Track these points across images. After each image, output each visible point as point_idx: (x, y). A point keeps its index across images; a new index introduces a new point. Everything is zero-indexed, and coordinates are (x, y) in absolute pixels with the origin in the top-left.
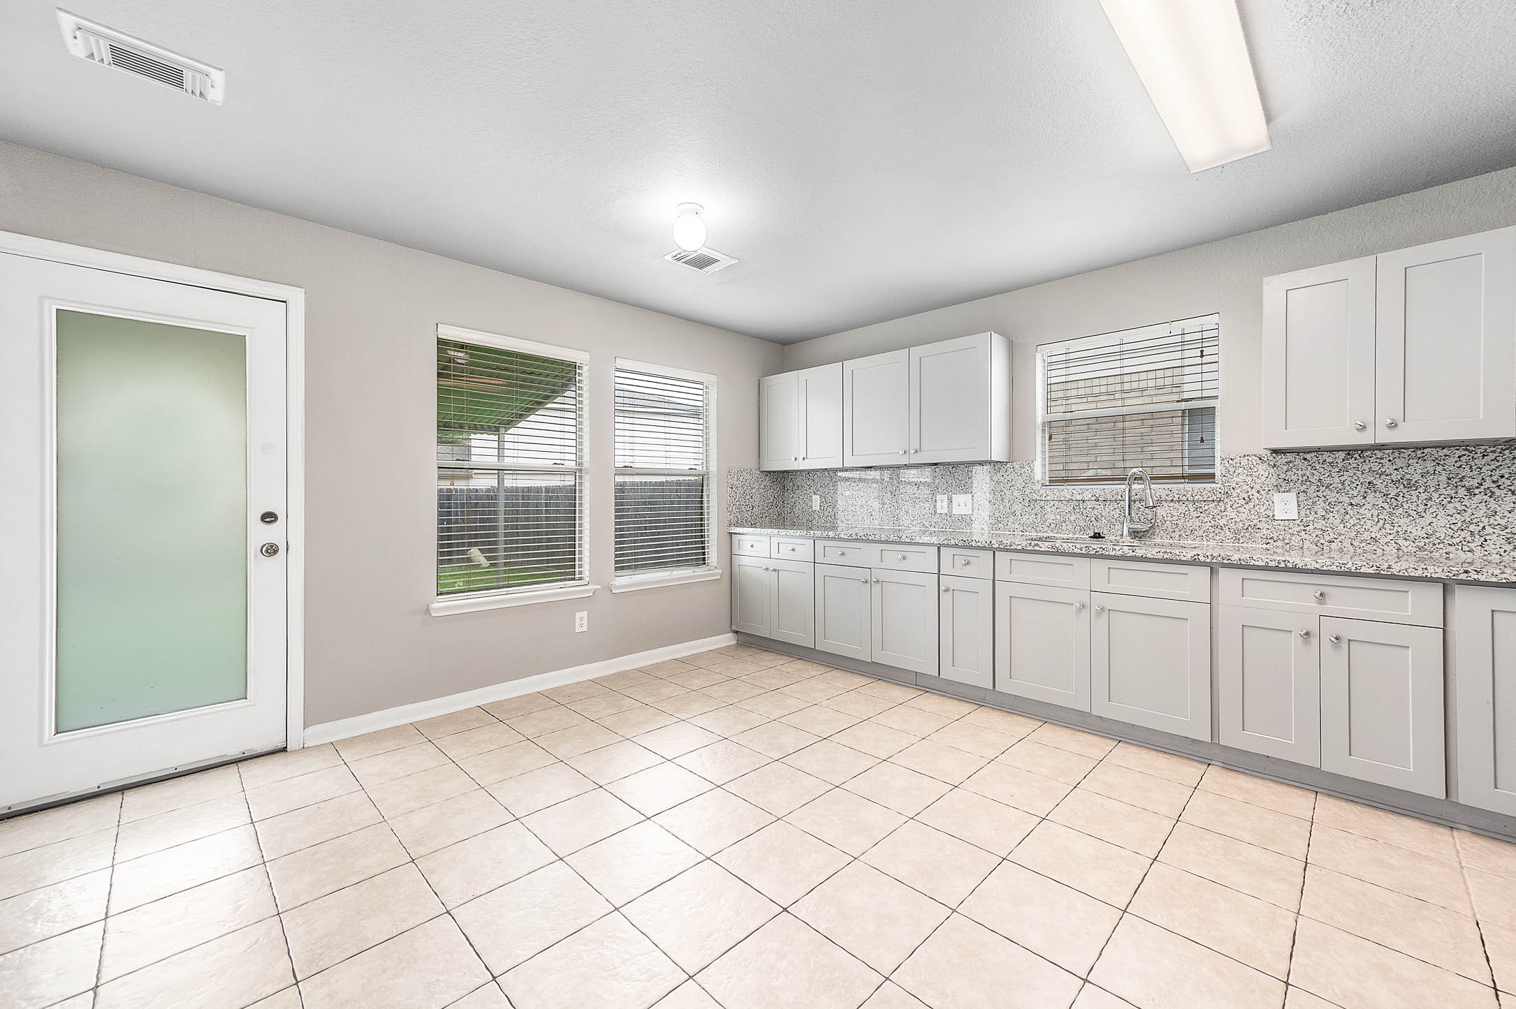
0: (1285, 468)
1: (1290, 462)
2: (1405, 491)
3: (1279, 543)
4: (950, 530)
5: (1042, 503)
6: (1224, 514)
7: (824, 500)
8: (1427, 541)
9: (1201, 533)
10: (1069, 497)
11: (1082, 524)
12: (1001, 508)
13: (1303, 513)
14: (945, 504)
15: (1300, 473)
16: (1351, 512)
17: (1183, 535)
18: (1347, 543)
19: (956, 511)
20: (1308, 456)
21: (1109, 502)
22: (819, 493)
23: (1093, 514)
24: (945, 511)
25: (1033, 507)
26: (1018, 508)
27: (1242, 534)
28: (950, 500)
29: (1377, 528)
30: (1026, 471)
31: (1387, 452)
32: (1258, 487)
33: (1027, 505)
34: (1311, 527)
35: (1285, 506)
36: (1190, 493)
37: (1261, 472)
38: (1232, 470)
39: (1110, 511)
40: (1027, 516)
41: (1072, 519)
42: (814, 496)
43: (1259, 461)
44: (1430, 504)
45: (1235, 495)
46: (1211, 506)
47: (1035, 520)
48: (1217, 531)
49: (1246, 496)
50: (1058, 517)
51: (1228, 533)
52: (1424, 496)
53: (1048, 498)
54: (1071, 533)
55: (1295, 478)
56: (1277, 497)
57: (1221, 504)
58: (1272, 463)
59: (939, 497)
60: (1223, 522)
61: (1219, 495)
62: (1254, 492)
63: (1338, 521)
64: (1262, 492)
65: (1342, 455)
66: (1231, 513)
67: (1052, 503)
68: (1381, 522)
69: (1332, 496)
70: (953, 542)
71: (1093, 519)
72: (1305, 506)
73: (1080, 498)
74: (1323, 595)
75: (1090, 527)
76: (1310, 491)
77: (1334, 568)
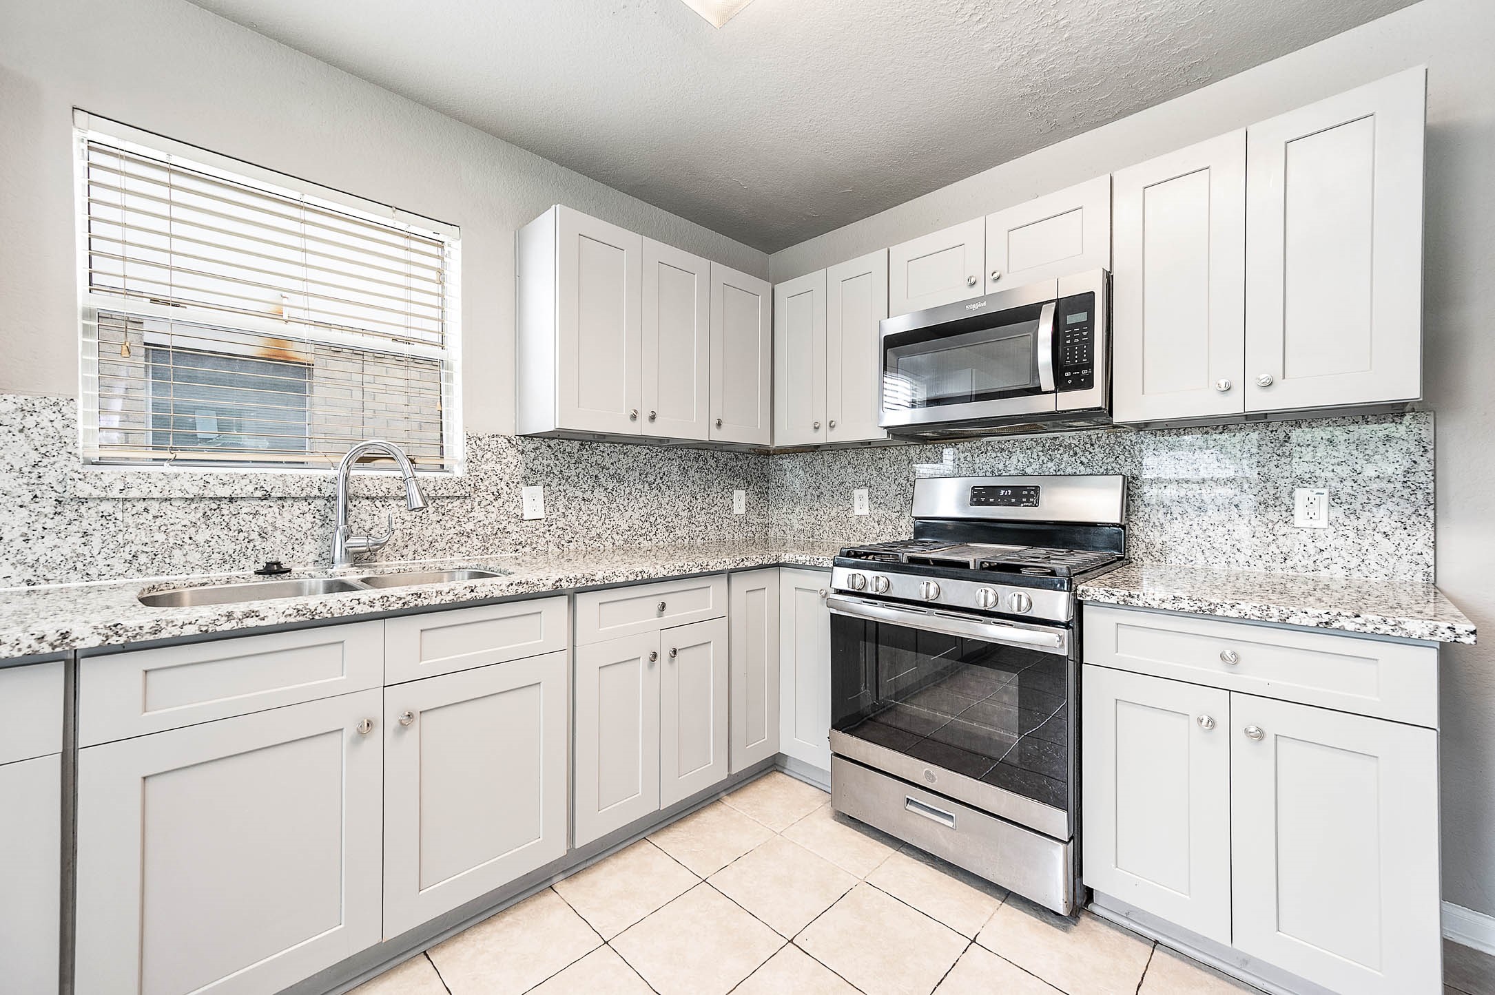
0: (532, 455)
1: (537, 449)
2: (617, 485)
3: (527, 549)
5: (107, 507)
6: (471, 515)
8: (629, 533)
9: (443, 544)
11: (229, 547)
13: (548, 510)
15: (545, 462)
16: (583, 508)
17: (420, 550)
18: (581, 544)
20: (552, 443)
21: (290, 502)
25: (73, 515)
27: (491, 541)
29: (600, 523)
30: (46, 423)
31: (607, 445)
32: (506, 478)
33: (50, 511)
34: (554, 526)
35: (533, 502)
36: (431, 485)
37: (510, 459)
38: (480, 454)
39: (298, 518)
40: (51, 539)
41: (200, 538)
43: (508, 445)
44: (631, 497)
45: (483, 488)
46: (455, 504)
48: (464, 539)
49: (494, 489)
50: (160, 537)
51: (476, 542)
52: (627, 490)
53: (133, 493)
54: (198, 570)
55: (540, 468)
56: (526, 491)
57: (468, 501)
58: (520, 448)
60: (469, 526)
61: (468, 489)
62: (503, 484)
63: (575, 518)
64: (511, 485)
65: (577, 444)
66: (478, 514)
67: (142, 505)
68: (603, 517)
69: (571, 491)
71: (254, 536)
72: (549, 502)
73: (225, 492)
74: (663, 606)
75: (249, 552)
76: (554, 484)
77: (676, 573)
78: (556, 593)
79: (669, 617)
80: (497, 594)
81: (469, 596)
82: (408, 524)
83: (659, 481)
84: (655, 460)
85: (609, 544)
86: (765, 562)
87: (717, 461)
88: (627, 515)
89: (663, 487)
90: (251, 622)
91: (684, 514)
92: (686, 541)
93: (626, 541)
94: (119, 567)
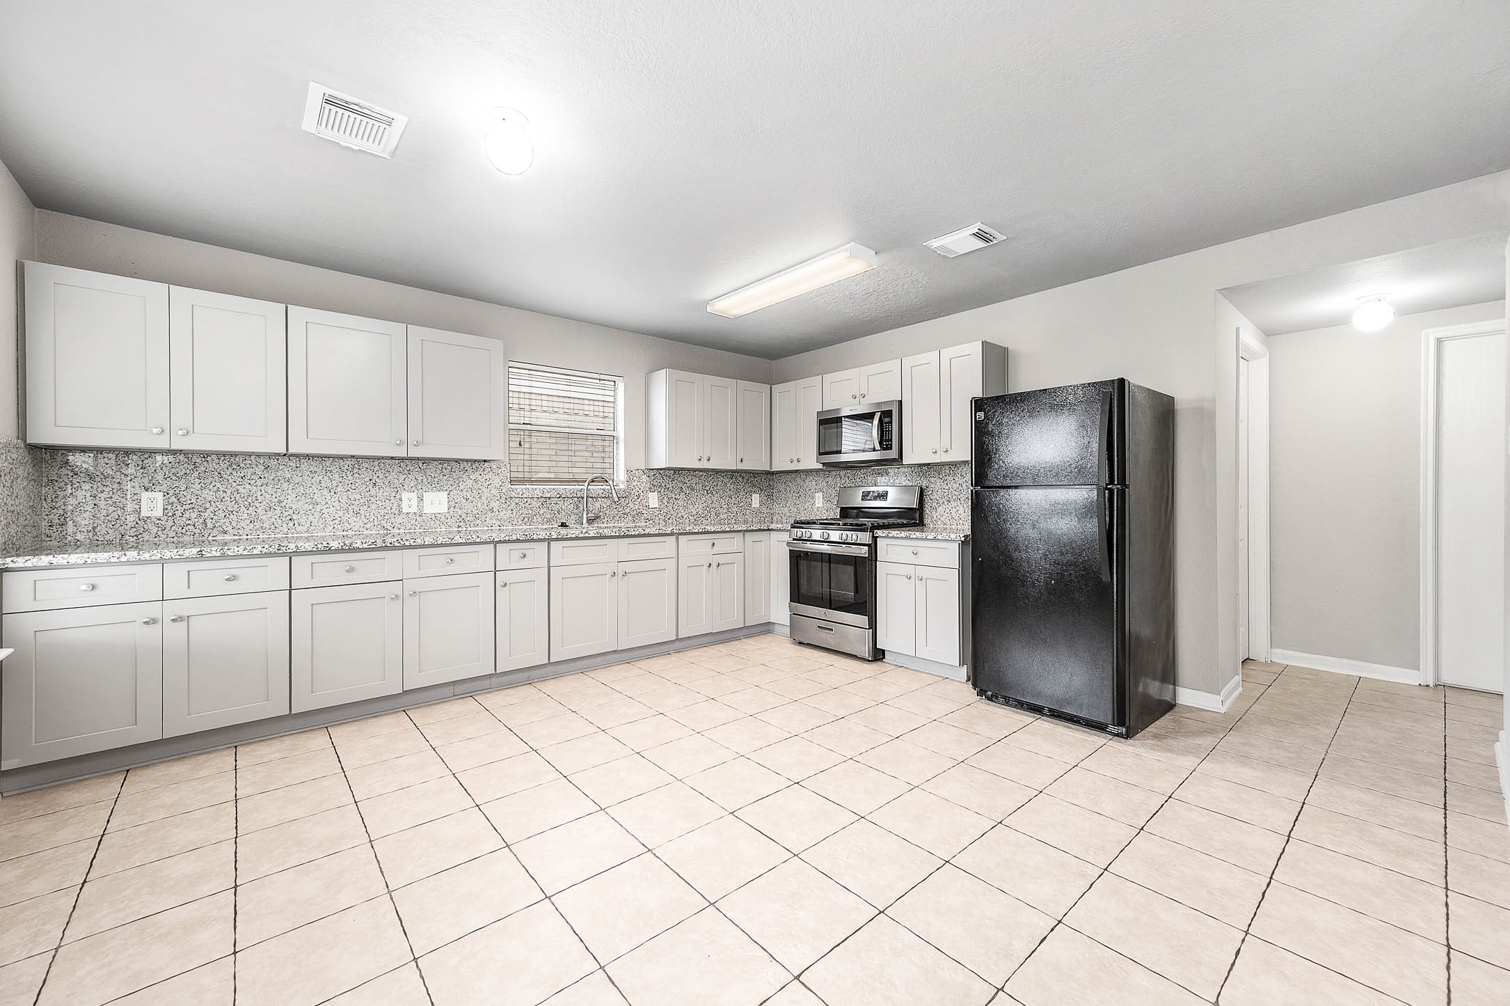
0: (653, 478)
1: (655, 475)
2: (691, 492)
3: (651, 522)
4: (421, 531)
5: (517, 500)
6: (628, 505)
7: (173, 499)
9: (617, 518)
10: (541, 495)
11: (549, 516)
12: (479, 505)
13: (660, 503)
14: (415, 502)
15: (659, 482)
16: (675, 503)
17: (609, 520)
19: (429, 509)
20: (661, 472)
22: (158, 488)
23: (556, 508)
24: (414, 509)
25: (509, 503)
26: (495, 505)
27: (636, 518)
28: (421, 499)
29: (683, 510)
30: (503, 472)
31: (687, 473)
32: (642, 489)
33: (504, 502)
34: (662, 511)
35: (653, 500)
37: (644, 480)
38: (632, 478)
39: (568, 506)
40: (504, 512)
41: (541, 513)
42: (145, 496)
43: (643, 473)
44: (697, 498)
45: (633, 493)
46: (622, 500)
47: (511, 515)
48: (625, 516)
49: (637, 494)
50: (530, 512)
51: (630, 518)
52: (696, 494)
53: (525, 496)
55: (656, 484)
56: (650, 495)
57: (627, 499)
58: (648, 475)
59: (405, 496)
60: (627, 511)
61: (627, 494)
62: (641, 492)
63: (671, 507)
64: (644, 492)
65: (672, 472)
66: (631, 505)
67: (526, 500)
68: (684, 507)
69: (670, 494)
70: (514, 538)
71: (556, 512)
72: (661, 501)
73: (548, 495)
74: (714, 543)
75: (555, 519)
76: (662, 492)
77: (719, 530)
78: (672, 534)
79: (716, 550)
80: (652, 533)
81: (643, 533)
82: (605, 509)
83: (711, 489)
84: (710, 479)
85: (687, 521)
86: (762, 528)
87: (743, 478)
88: (696, 507)
89: (714, 493)
90: (587, 535)
91: (725, 507)
92: (726, 521)
93: (695, 520)
94: (520, 522)
